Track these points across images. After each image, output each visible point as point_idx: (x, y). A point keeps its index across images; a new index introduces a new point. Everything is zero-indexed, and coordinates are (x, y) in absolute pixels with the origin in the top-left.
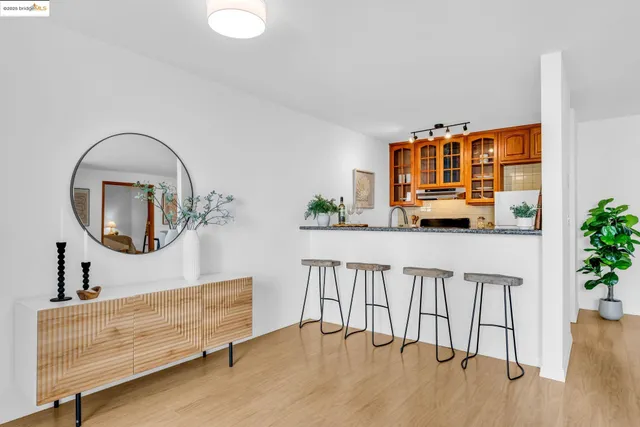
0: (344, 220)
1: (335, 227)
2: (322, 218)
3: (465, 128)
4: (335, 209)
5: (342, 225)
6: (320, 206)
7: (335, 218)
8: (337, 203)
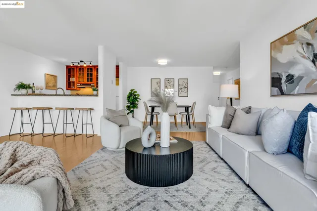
0: (34, 92)
1: (29, 95)
2: (24, 91)
3: (90, 64)
4: (30, 88)
5: (33, 94)
6: (22, 86)
7: (30, 91)
8: (31, 85)
